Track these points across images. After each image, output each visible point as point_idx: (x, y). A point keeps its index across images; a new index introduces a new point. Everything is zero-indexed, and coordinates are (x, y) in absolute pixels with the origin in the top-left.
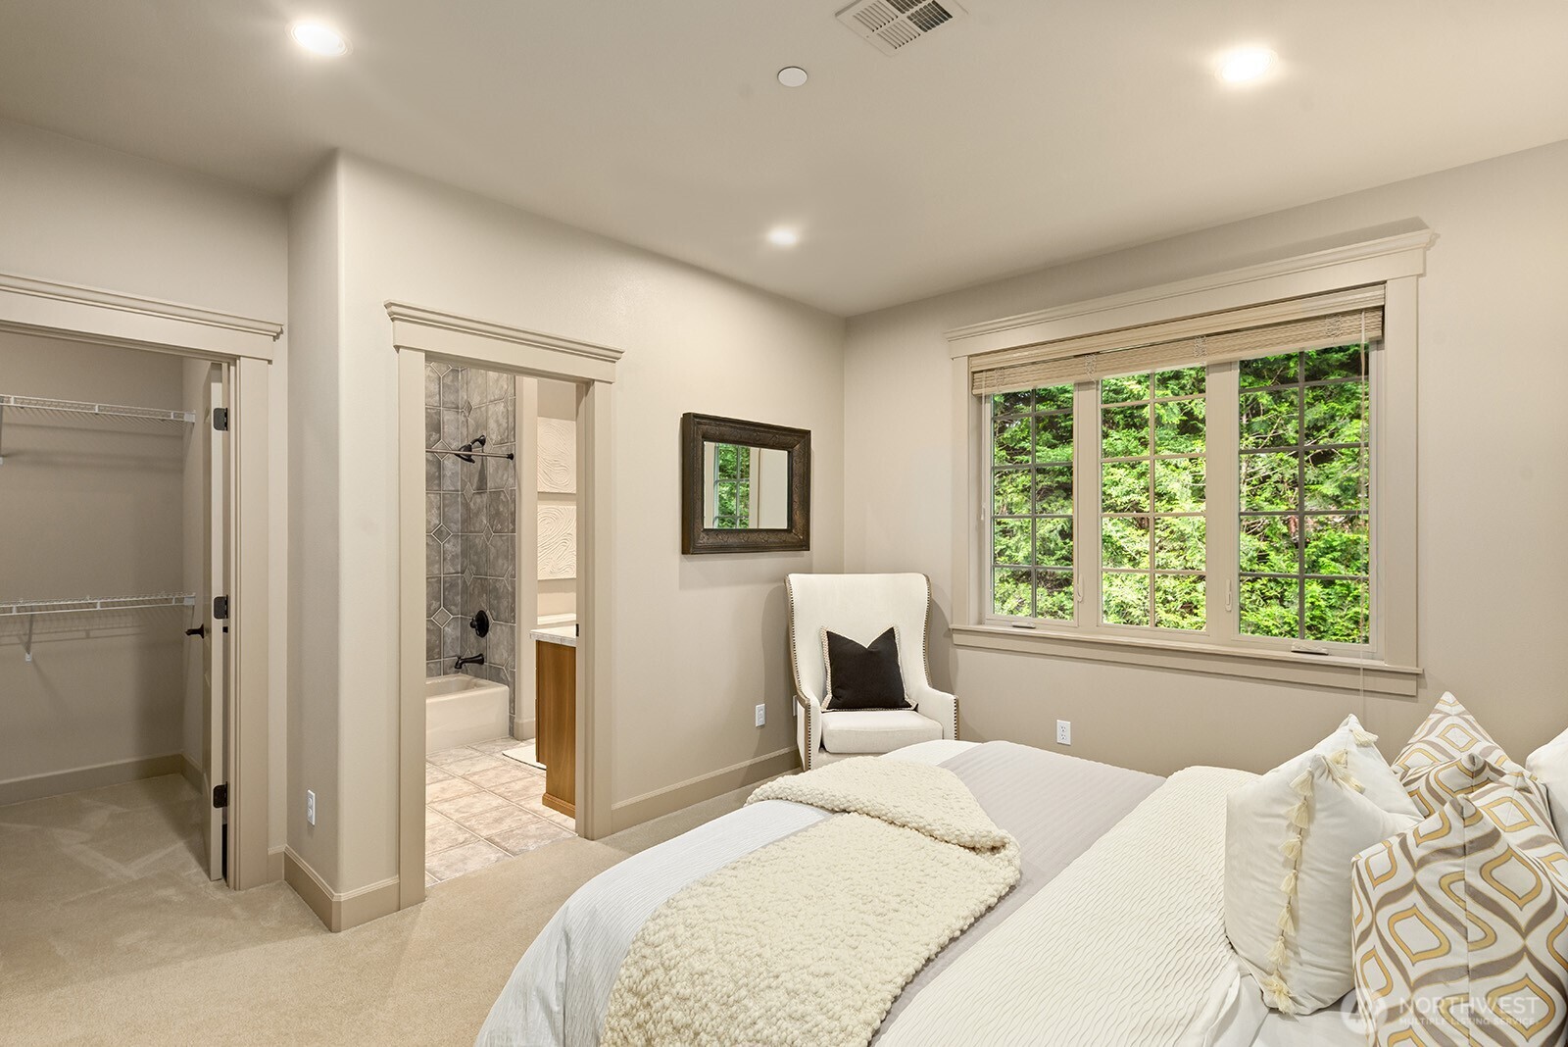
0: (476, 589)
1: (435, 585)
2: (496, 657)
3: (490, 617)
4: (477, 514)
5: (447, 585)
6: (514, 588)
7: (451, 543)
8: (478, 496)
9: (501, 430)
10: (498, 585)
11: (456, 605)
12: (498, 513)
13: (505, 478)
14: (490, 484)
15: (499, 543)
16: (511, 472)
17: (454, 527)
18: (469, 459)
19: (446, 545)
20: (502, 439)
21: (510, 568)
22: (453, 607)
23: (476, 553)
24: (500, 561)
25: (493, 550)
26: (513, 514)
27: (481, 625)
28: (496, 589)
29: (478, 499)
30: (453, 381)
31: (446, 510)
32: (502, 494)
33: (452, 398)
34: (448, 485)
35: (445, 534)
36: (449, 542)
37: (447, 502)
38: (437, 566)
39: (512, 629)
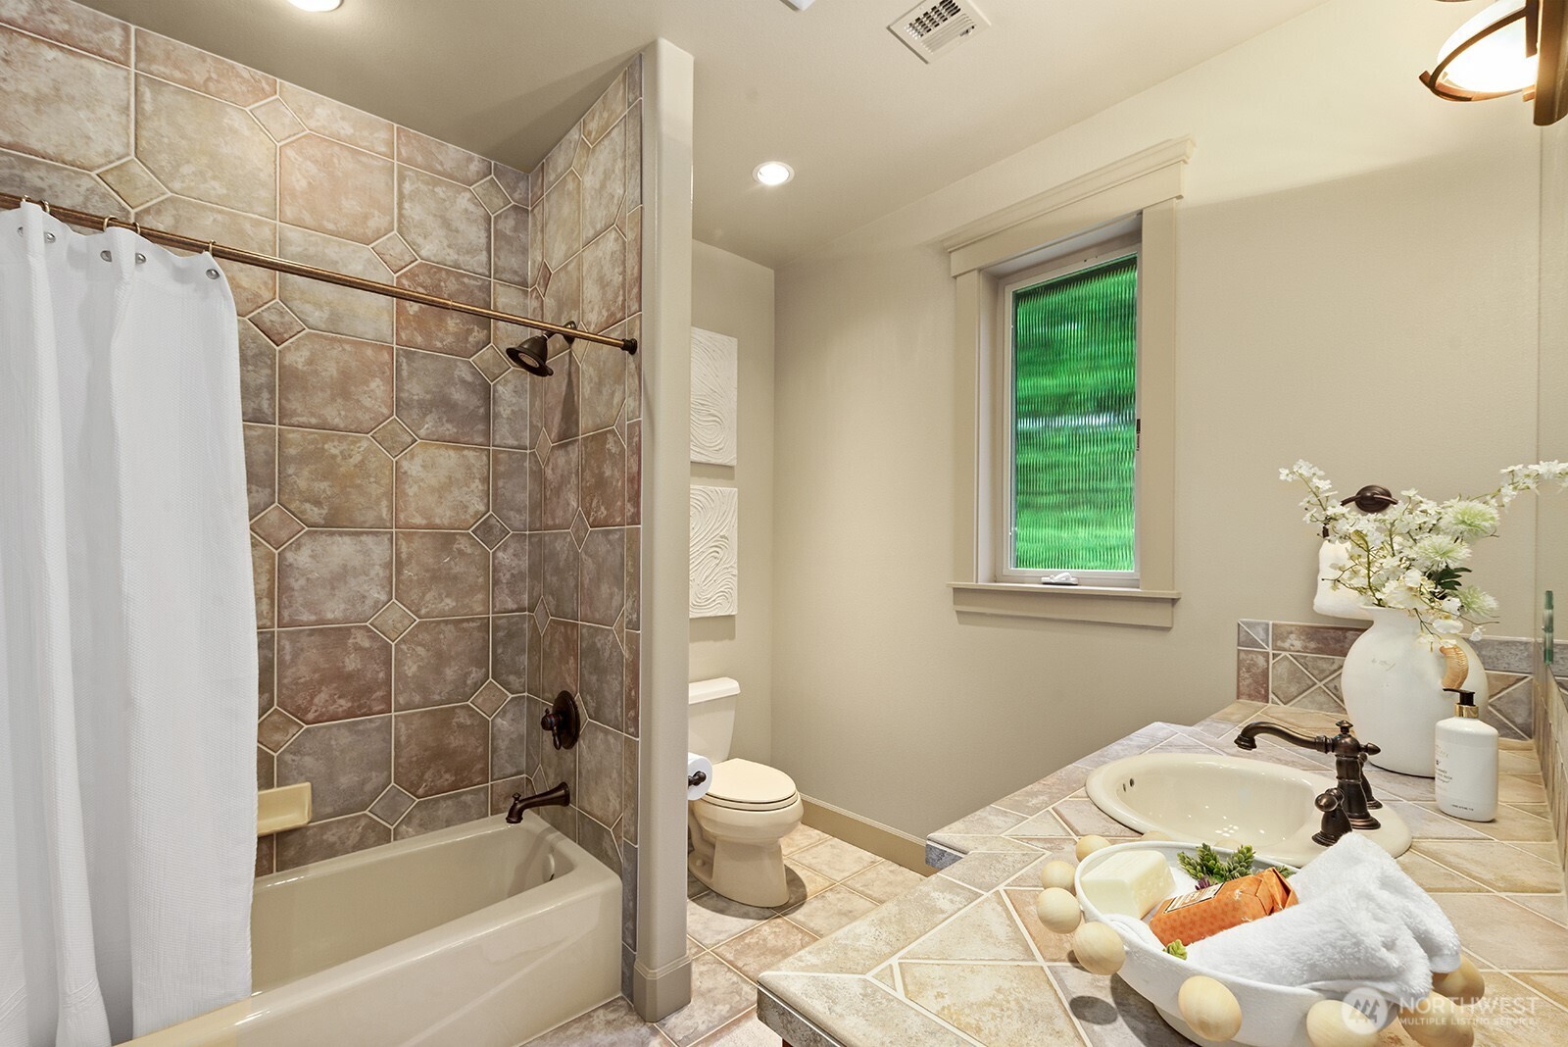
0: (556, 646)
1: (476, 634)
2: (594, 799)
3: (582, 711)
4: (558, 491)
5: (501, 634)
6: (636, 653)
7: (510, 551)
8: (561, 452)
9: (610, 295)
10: (599, 641)
11: (518, 674)
12: (601, 483)
13: (617, 400)
14: (585, 422)
15: (603, 549)
16: (631, 383)
17: (517, 519)
18: (542, 371)
19: (500, 554)
20: (613, 314)
21: (627, 606)
22: (512, 678)
23: (557, 571)
24: (605, 589)
25: (589, 563)
26: (635, 480)
27: (564, 724)
28: (593, 650)
29: (561, 458)
30: (515, 229)
31: (500, 484)
32: (610, 438)
33: (514, 262)
34: (503, 434)
35: (497, 531)
36: (505, 547)
37: (502, 468)
38: (480, 596)
39: (631, 747)
